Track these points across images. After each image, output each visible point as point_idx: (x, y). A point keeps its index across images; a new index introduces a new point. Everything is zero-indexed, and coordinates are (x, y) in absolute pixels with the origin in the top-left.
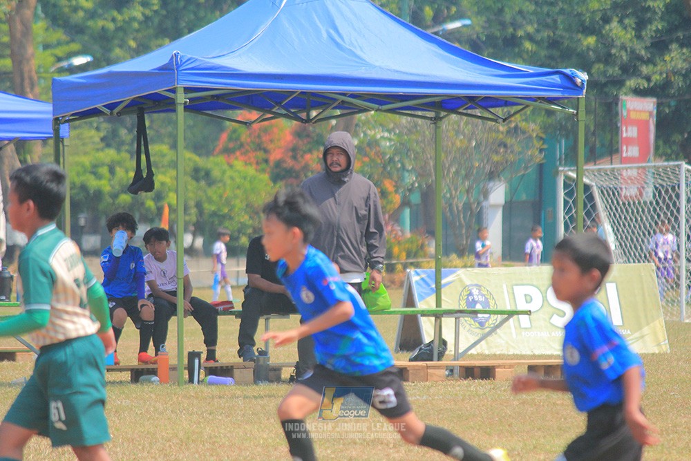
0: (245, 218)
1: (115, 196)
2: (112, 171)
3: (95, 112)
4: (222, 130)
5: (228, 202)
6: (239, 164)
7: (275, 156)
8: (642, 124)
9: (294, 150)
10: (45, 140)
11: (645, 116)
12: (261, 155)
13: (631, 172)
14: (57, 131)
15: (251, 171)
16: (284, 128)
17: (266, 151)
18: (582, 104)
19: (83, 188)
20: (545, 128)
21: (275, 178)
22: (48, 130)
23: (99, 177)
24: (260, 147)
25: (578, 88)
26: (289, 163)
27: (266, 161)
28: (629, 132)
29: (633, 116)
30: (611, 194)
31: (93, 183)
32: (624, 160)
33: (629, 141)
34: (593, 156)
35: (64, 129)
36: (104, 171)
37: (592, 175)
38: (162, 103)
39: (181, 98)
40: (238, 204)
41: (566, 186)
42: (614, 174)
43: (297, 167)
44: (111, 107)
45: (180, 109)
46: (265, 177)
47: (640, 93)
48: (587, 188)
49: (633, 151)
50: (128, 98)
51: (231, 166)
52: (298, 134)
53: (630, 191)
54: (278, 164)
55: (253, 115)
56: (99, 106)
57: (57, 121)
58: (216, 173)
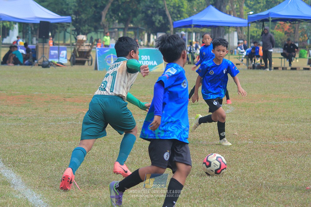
0: (280, 41)
1: (257, 36)
2: (256, 32)
3: (255, 22)
4: (276, 25)
5: (277, 38)
6: (279, 31)
7: (286, 29)
9: (289, 29)
10: (245, 27)
12: (283, 30)
14: (248, 25)
15: (281, 33)
16: (288, 25)
17: (284, 29)
19: (251, 35)
21: (285, 34)
22: (247, 25)
23: (254, 33)
24: (283, 28)
26: (288, 31)
27: (284, 31)
31: (253, 34)
35: (249, 25)
36: (255, 32)
38: (267, 20)
39: (271, 19)
40: (279, 38)
43: (289, 32)
44: (258, 21)
45: (270, 21)
46: (283, 34)
50: (261, 19)
51: (278, 32)
52: (290, 26)
54: (286, 31)
55: (282, 23)
56: (256, 21)
57: (248, 23)
58: (275, 33)
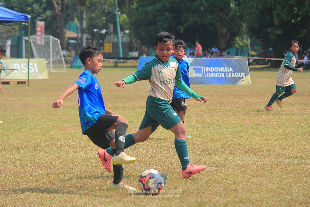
8: (41, 28)
11: (42, 26)
13: (39, 38)
18: (29, 23)
20: (20, 28)
25: (28, 19)
28: (38, 29)
29: (40, 26)
30: (35, 43)
32: (37, 35)
33: (39, 31)
34: (31, 34)
37: (31, 39)
41: (25, 41)
42: (35, 39)
47: (41, 20)
48: (30, 42)
49: (39, 33)
53: (38, 42)
